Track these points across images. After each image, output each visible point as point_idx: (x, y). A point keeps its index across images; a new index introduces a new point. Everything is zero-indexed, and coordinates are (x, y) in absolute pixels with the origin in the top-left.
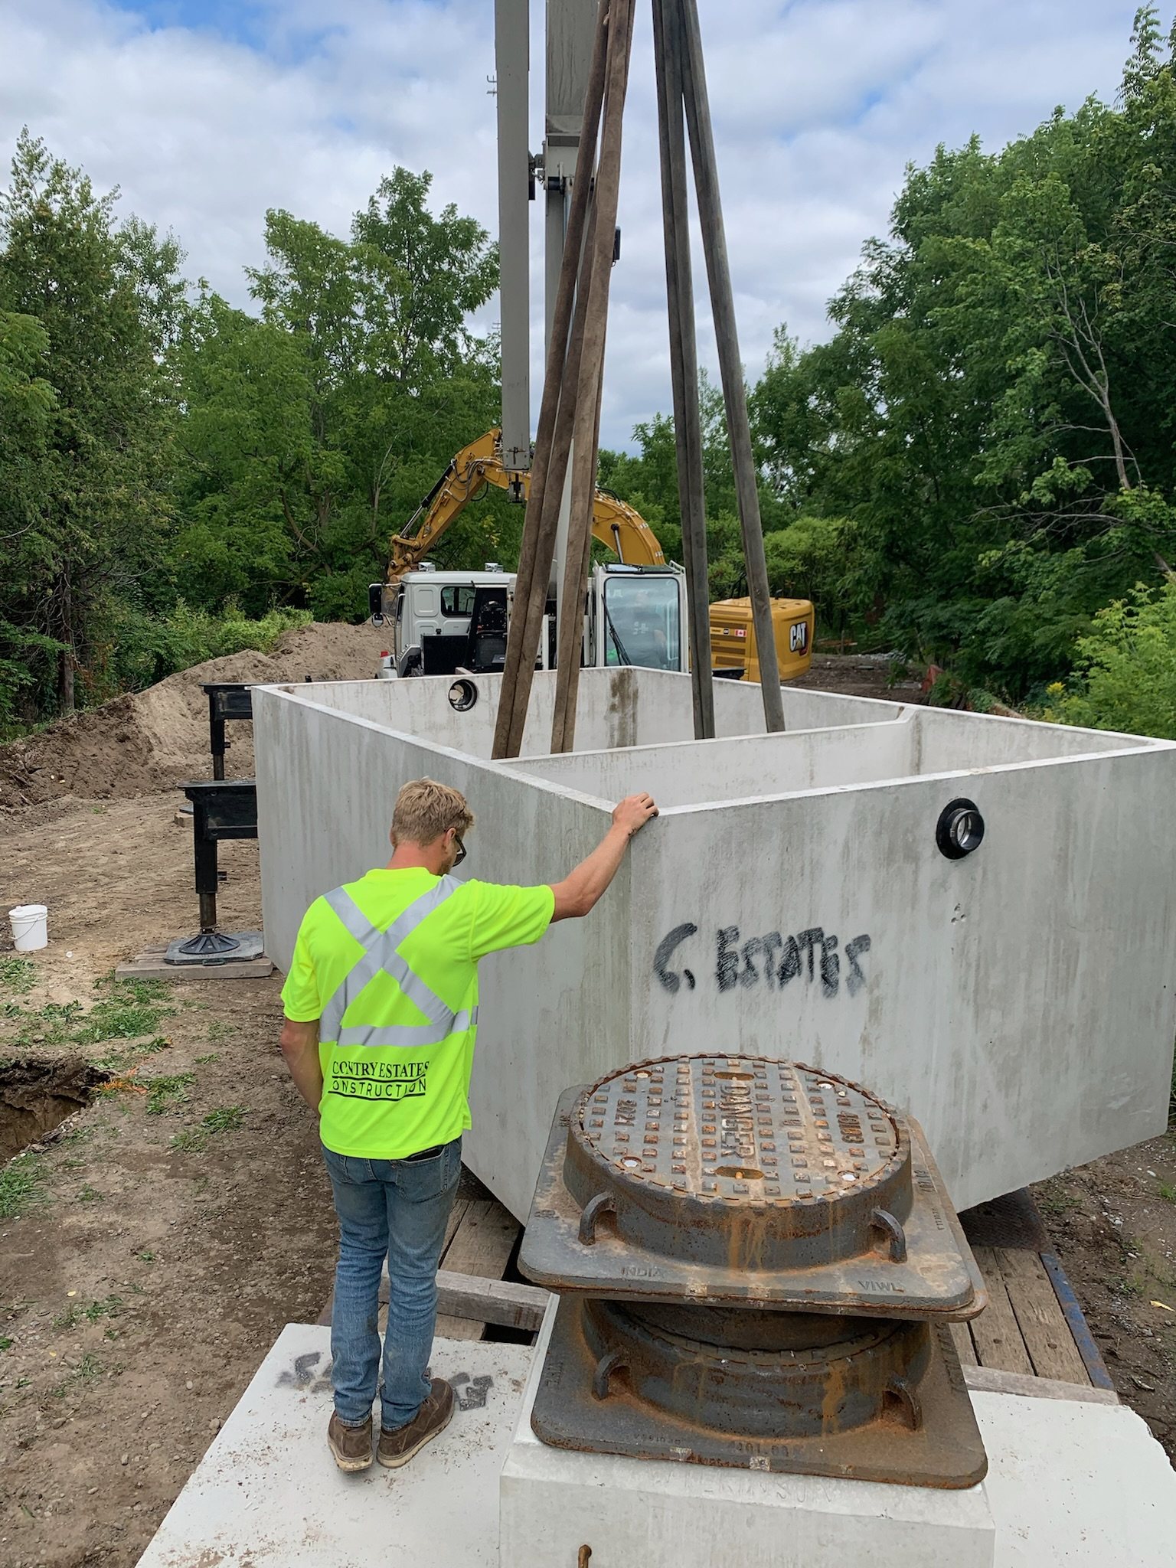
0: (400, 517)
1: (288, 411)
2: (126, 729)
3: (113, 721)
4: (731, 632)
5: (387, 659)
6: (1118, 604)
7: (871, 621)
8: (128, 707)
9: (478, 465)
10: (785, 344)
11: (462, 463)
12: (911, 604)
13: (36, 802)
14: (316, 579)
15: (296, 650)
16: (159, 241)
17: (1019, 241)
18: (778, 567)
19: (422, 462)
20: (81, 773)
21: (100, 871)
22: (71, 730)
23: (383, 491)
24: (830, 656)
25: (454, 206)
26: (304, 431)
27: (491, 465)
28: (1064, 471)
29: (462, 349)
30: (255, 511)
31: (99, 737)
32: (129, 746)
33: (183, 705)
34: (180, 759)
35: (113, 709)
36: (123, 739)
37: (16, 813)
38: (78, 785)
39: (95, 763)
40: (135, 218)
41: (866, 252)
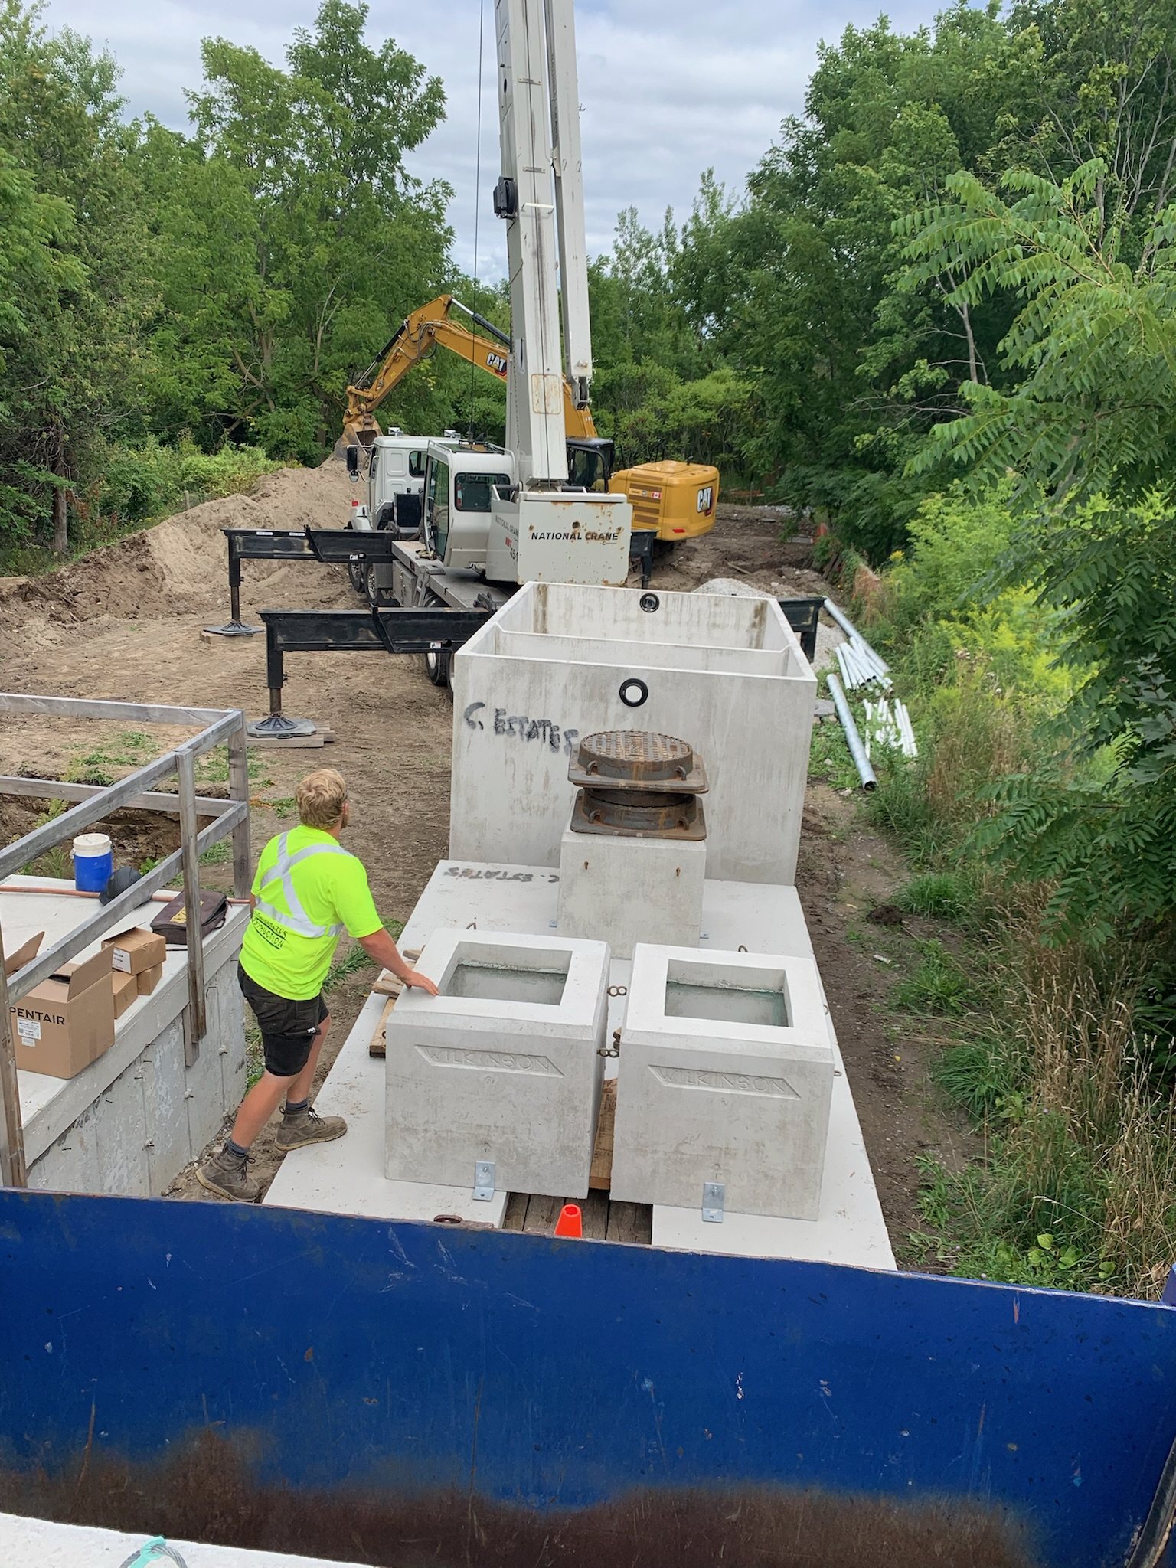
0: (342, 358)
1: (236, 249)
2: (145, 561)
3: (133, 553)
4: (648, 494)
5: (359, 510)
6: (938, 496)
7: (774, 479)
8: (144, 542)
9: (428, 327)
10: (711, 190)
11: (414, 324)
12: (804, 471)
13: (83, 620)
14: (261, 414)
15: (273, 493)
16: (95, 56)
17: (903, 167)
18: (696, 417)
19: (364, 305)
20: (113, 597)
21: (160, 675)
22: (103, 561)
23: (326, 331)
24: (738, 507)
25: (392, 41)
26: (251, 269)
27: (441, 328)
28: (925, 372)
29: (400, 188)
30: (205, 346)
31: (124, 567)
32: (147, 574)
33: (187, 541)
34: (187, 588)
35: (134, 544)
36: (143, 569)
37: (71, 628)
38: (112, 606)
39: (123, 589)
40: (68, 31)
41: (785, 130)
